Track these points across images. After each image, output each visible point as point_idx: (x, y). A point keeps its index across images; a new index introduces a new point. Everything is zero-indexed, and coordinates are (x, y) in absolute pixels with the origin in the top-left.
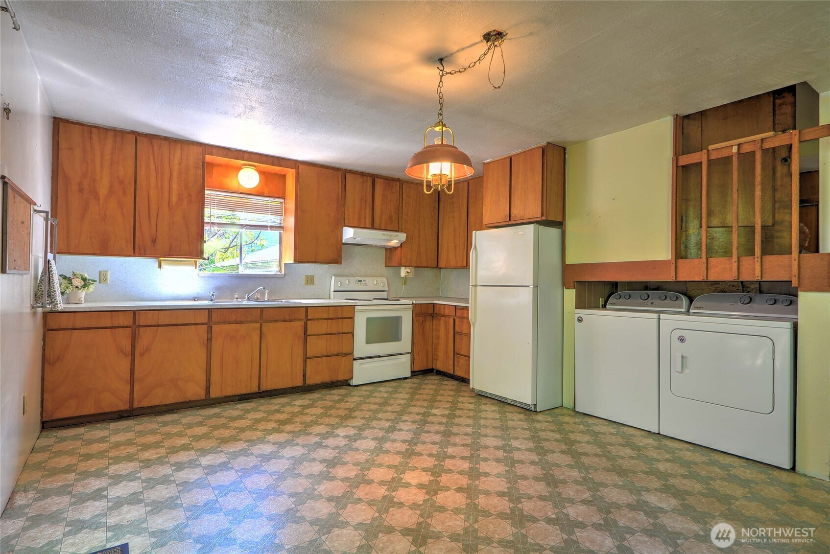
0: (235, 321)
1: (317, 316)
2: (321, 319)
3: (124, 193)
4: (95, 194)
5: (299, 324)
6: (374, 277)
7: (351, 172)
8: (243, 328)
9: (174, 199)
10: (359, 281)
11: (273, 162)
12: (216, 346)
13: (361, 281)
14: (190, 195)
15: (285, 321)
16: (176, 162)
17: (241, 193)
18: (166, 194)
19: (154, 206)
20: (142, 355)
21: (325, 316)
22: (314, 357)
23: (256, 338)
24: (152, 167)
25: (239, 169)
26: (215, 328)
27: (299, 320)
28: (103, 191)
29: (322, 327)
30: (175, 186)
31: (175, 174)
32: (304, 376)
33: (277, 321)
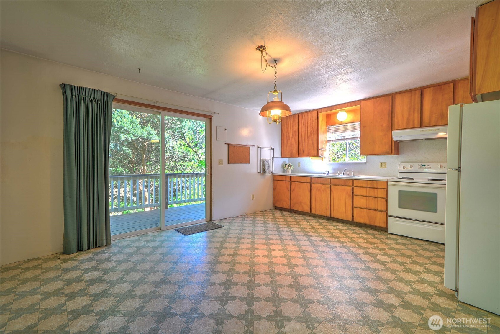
0: (320, 183)
1: (360, 185)
2: (363, 187)
3: (296, 136)
4: (289, 137)
5: (349, 188)
6: (437, 162)
7: (397, 93)
8: (323, 187)
9: (309, 134)
10: (422, 166)
11: (348, 105)
12: (314, 192)
13: (425, 166)
14: (314, 131)
15: (342, 186)
16: (309, 120)
17: (345, 124)
18: (307, 133)
19: (303, 138)
20: (292, 191)
21: (365, 186)
22: (360, 208)
23: (329, 192)
24: (303, 124)
25: (337, 113)
26: (313, 185)
27: (350, 186)
28: (291, 136)
29: (364, 192)
30: (309, 129)
31: (309, 124)
32: (353, 216)
33: (338, 185)
